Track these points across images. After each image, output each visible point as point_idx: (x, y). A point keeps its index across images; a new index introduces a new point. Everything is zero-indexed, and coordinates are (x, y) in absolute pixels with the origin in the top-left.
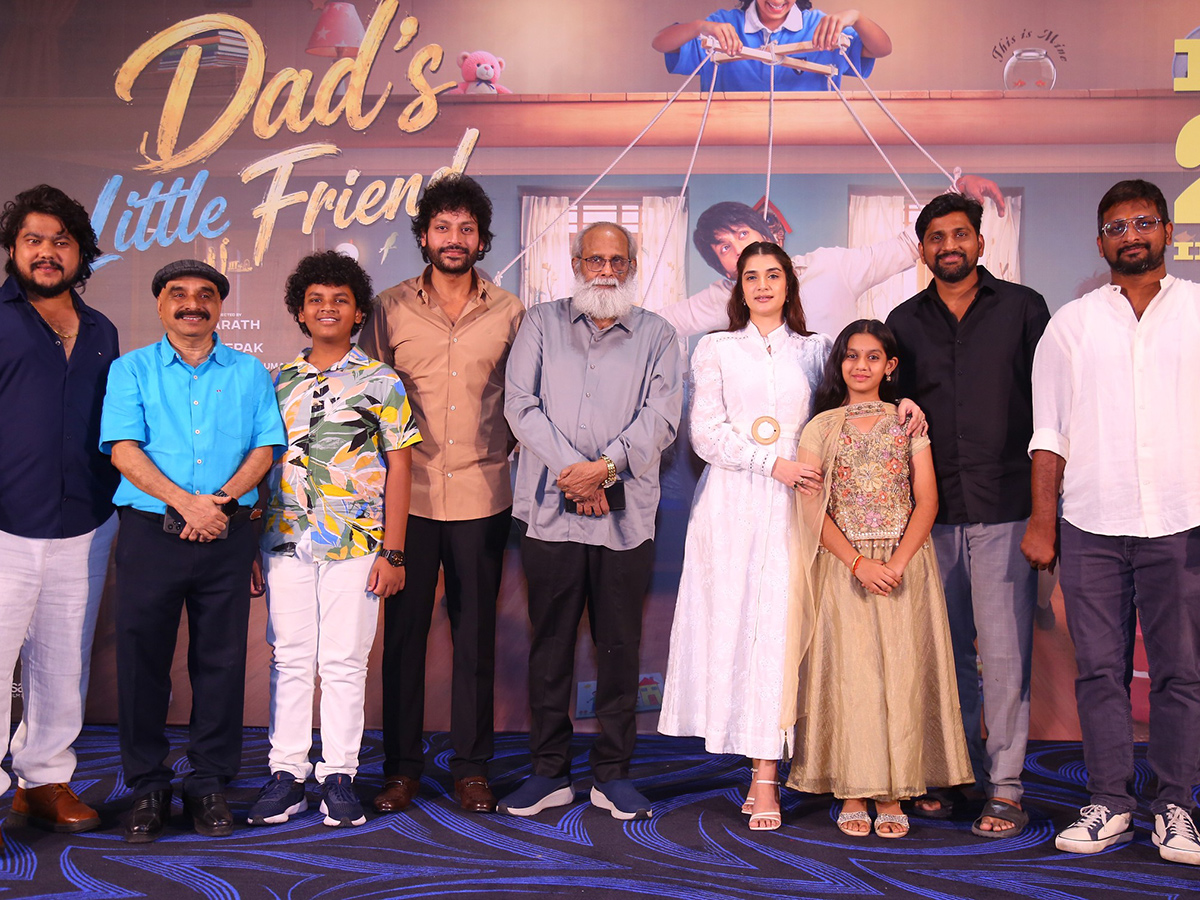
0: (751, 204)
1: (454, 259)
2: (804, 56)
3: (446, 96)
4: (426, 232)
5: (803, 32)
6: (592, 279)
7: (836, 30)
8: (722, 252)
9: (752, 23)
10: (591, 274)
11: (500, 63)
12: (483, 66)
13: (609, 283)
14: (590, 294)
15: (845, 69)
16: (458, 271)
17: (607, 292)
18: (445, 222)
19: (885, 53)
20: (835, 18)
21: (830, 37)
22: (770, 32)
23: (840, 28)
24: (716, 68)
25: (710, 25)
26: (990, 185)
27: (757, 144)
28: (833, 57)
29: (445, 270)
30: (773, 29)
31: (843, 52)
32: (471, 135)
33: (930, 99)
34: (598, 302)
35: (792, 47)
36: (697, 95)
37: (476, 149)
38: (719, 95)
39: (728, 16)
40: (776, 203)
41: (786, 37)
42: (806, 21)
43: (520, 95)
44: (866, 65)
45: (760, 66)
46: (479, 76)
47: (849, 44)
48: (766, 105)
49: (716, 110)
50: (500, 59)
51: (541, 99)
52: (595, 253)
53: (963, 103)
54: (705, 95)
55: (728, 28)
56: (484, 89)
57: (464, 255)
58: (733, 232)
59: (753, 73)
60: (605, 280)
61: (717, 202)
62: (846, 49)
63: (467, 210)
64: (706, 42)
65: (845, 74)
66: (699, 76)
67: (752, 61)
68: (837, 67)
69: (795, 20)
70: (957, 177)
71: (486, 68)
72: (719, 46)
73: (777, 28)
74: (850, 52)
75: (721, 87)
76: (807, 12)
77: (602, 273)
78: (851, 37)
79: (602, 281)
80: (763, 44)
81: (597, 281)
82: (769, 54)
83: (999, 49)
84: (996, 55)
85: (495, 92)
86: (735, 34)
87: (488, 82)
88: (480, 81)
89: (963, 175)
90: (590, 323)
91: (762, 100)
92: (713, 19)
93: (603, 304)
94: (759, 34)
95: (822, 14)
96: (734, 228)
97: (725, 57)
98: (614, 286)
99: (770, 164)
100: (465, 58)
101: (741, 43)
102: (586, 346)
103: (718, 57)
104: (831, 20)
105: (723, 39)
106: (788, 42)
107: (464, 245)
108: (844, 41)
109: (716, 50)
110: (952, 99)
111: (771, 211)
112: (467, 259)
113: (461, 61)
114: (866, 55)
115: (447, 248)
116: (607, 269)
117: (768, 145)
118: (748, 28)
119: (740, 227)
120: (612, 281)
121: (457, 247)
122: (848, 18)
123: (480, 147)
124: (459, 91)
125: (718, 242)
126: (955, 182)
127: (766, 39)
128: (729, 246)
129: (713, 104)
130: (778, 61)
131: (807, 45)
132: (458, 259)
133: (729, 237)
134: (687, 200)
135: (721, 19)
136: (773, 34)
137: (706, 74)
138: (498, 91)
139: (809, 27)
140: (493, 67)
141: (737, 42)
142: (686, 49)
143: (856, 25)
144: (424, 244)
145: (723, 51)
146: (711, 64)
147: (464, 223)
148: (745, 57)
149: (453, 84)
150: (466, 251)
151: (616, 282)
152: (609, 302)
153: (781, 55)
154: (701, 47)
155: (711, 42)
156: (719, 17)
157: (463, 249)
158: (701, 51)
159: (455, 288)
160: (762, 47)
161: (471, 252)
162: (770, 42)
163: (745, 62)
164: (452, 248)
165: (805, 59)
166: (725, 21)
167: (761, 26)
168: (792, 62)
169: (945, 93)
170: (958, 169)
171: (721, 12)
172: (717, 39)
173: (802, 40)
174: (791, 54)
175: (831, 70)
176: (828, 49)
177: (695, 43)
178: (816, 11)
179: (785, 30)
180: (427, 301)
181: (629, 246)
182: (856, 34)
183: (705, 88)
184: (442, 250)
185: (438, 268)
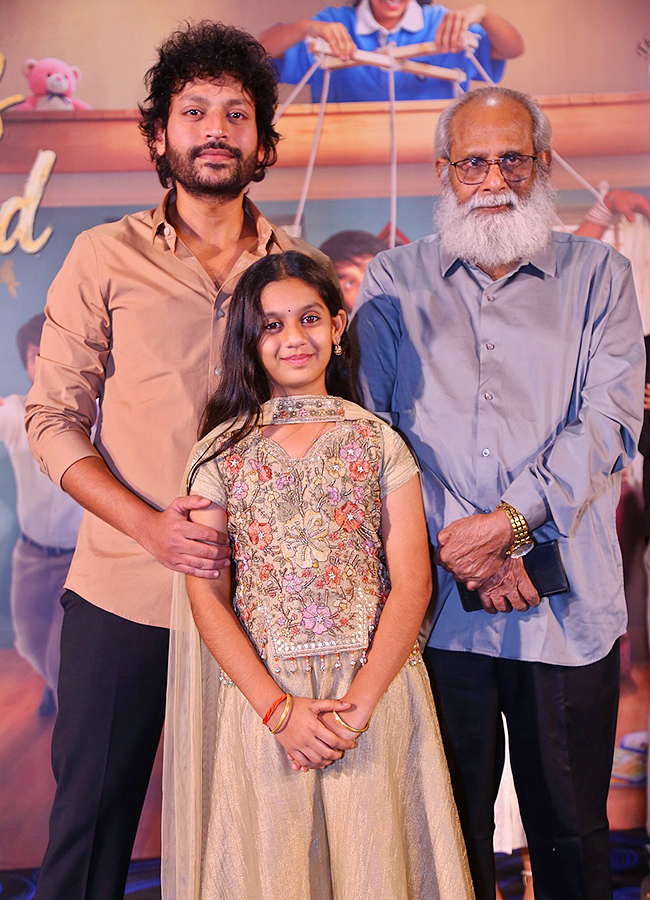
0: (376, 231)
1: (216, 167)
2: (427, 60)
3: (14, 113)
4: (165, 126)
5: (424, 33)
6: (468, 198)
7: (461, 29)
8: (346, 290)
9: (365, 23)
10: (466, 189)
11: (75, 74)
12: (54, 76)
13: (499, 202)
14: (469, 225)
15: (472, 73)
16: (225, 191)
17: (499, 218)
18: (200, 100)
19: (516, 52)
20: (460, 14)
21: (455, 37)
22: (385, 31)
23: (466, 26)
24: (327, 77)
25: (318, 26)
26: (641, 200)
27: (377, 163)
28: (458, 60)
29: (200, 189)
30: (389, 29)
31: (470, 54)
32: (45, 160)
33: (570, 105)
34: (483, 238)
35: (412, 49)
36: (307, 108)
37: (54, 176)
38: (333, 107)
39: (339, 15)
40: (403, 230)
41: (404, 38)
42: (427, 18)
43: (102, 112)
44: (496, 68)
45: (376, 73)
46: (50, 88)
47: (476, 44)
48: (385, 119)
49: (330, 125)
50: (75, 68)
51: (127, 115)
52: (471, 150)
53: (605, 109)
54: (316, 108)
55: (339, 29)
56: (58, 105)
57: (234, 161)
58: (357, 265)
59: (370, 81)
60: (491, 198)
61: (336, 230)
62: (473, 50)
63: (237, 78)
64: (312, 45)
65: (474, 79)
66: (309, 86)
67: (368, 67)
68: (465, 71)
69: (414, 18)
70: (604, 192)
71: (58, 79)
72: (328, 50)
73: (393, 27)
74: (478, 54)
75: (334, 98)
76: (427, 9)
77: (484, 187)
78: (479, 36)
79: (488, 200)
80: (378, 45)
81: (478, 200)
82: (387, 59)
83: (643, 46)
84: (640, 52)
85: (70, 107)
86: (347, 36)
87: (62, 96)
88: (52, 95)
89: (611, 191)
90: (475, 273)
91: (382, 112)
92: (321, 18)
93: (494, 241)
94: (374, 36)
95: (444, 10)
96: (358, 260)
97: (337, 63)
98: (510, 206)
99: (394, 184)
100: (31, 67)
101: (355, 46)
102: (474, 310)
103: (328, 63)
104: (454, 18)
105: (333, 42)
106: (408, 43)
107: (232, 144)
108: (470, 41)
109: (326, 54)
110: (594, 104)
111: (399, 240)
112: (239, 169)
113: (27, 71)
114: (497, 57)
115: (205, 147)
116: (494, 180)
117: (389, 164)
118: (362, 29)
119: (364, 258)
120: (502, 199)
121: (222, 146)
122: (474, 14)
123: (58, 172)
124: (27, 107)
125: (342, 277)
126: (601, 197)
127: (382, 41)
128: (353, 281)
129: (328, 118)
130: (397, 67)
131: (429, 47)
132: (224, 166)
133: (352, 271)
134: (303, 230)
135: (330, 18)
136: (390, 35)
137: (316, 82)
138: (76, 106)
139: (430, 26)
140: (66, 77)
141: (350, 45)
142: (292, 54)
143: (484, 23)
144: (161, 150)
145: (334, 56)
146: (320, 72)
147: (233, 102)
148: (359, 63)
149: (19, 98)
150: (236, 154)
151: (513, 198)
152: (504, 235)
153: (401, 59)
154: (309, 51)
155: (320, 45)
156: (328, 15)
157: (231, 149)
158: (310, 58)
159: (218, 224)
160: (379, 50)
161: (245, 157)
162: (387, 43)
163: (361, 70)
164: (212, 145)
165: (427, 63)
166: (335, 20)
167: (376, 25)
168: (414, 67)
169: (585, 98)
170: (604, 186)
171: (330, 10)
172: (327, 41)
173: (423, 40)
174: (412, 58)
175: (457, 75)
176: (454, 50)
177: (302, 48)
178: (436, 7)
179: (403, 31)
180: (172, 246)
181: (533, 129)
182: (485, 33)
183: (316, 100)
184: (196, 153)
185: (188, 188)
